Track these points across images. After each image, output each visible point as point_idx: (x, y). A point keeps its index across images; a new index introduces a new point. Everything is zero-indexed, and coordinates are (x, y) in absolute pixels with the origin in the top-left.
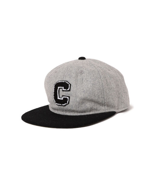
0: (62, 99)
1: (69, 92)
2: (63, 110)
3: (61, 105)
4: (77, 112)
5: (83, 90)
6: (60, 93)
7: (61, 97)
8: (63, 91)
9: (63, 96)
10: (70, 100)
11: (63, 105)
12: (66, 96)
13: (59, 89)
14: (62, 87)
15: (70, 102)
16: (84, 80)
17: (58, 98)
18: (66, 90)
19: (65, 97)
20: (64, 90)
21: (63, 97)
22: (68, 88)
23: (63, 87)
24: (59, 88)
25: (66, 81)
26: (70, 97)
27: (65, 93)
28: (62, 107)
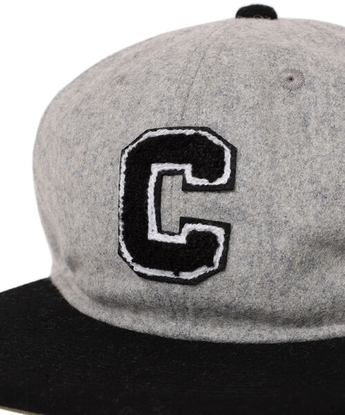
0: (181, 239)
1: (224, 199)
2: (177, 310)
3: (169, 274)
4: (274, 319)
5: (312, 188)
6: (165, 203)
7: (176, 228)
8: (187, 188)
9: (184, 221)
10: (232, 248)
11: (186, 275)
12: (204, 222)
13: (161, 175)
14: (178, 167)
15: (231, 260)
16: (313, 123)
17: (153, 235)
18: (205, 182)
19: (200, 227)
20: (192, 180)
21: (189, 227)
22: (220, 173)
23: (188, 168)
24: (156, 168)
25: (203, 129)
26: (235, 228)
27: (196, 204)
28: (178, 289)
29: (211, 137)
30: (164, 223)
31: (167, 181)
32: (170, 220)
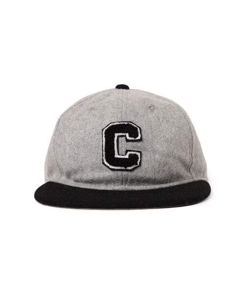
0: (127, 157)
1: (139, 144)
3: (123, 168)
4: (154, 182)
5: (164, 139)
6: (120, 146)
7: (124, 153)
8: (127, 141)
10: (143, 159)
11: (129, 168)
15: (143, 163)
16: (161, 119)
17: (117, 156)
18: (133, 139)
19: (132, 153)
21: (129, 153)
22: (138, 136)
24: (116, 135)
25: (130, 122)
26: (142, 152)
27: (130, 146)
28: (125, 173)
29: (133, 125)
30: (120, 152)
31: (120, 138)
32: (122, 151)
